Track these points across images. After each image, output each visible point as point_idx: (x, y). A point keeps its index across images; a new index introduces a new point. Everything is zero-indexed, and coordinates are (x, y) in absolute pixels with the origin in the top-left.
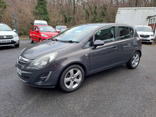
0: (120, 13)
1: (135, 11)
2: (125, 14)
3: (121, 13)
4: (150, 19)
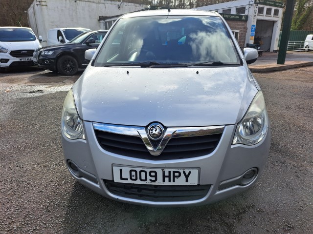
0: (46, 6)
1: (75, 3)
2: (57, 8)
3: (47, 4)
4: (106, 21)
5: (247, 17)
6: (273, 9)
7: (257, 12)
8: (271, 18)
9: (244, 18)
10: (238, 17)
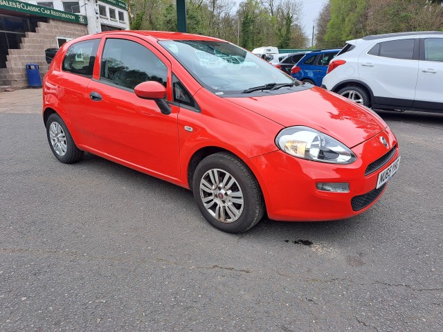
5: (85, 18)
6: (117, 10)
7: (98, 12)
8: (117, 24)
9: (81, 20)
10: (73, 17)
